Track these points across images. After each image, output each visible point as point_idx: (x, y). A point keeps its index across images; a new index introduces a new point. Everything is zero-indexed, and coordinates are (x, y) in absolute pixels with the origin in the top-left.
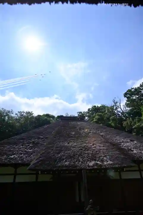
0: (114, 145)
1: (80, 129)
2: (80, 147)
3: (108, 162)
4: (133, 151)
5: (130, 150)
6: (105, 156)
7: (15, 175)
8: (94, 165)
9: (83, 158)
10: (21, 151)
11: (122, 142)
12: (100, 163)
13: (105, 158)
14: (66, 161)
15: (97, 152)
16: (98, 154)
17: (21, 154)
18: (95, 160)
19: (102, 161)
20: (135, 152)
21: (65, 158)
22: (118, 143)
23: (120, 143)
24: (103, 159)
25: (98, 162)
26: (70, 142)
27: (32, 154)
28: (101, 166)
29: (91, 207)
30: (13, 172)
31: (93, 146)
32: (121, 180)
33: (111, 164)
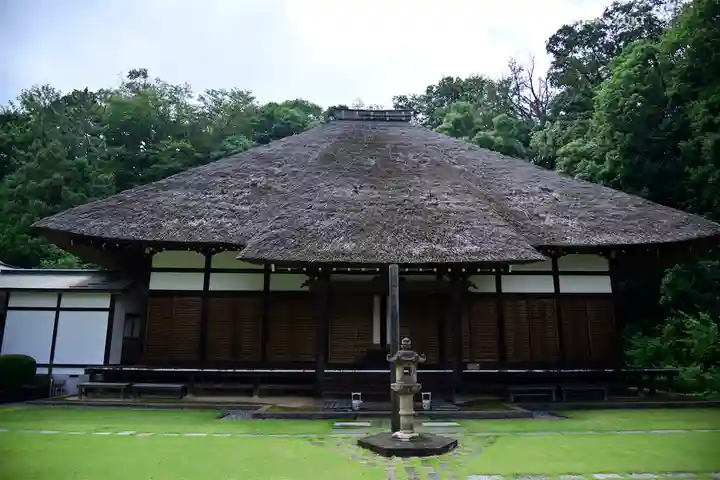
1: (395, 150)
2: (390, 203)
3: (465, 248)
4: (544, 219)
5: (537, 215)
6: (461, 231)
7: (208, 271)
8: (424, 253)
10: (220, 209)
11: (516, 194)
12: (443, 249)
13: (458, 236)
14: (346, 240)
17: (220, 217)
18: (431, 240)
19: (451, 243)
20: (549, 222)
21: (344, 233)
22: (506, 195)
23: (511, 194)
24: (452, 240)
25: (438, 247)
26: (361, 187)
27: (250, 217)
28: (444, 256)
29: (405, 355)
30: (203, 266)
31: (428, 202)
32: (499, 296)
33: (474, 254)
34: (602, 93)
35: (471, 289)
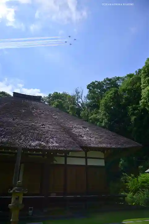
0: (65, 129)
1: (33, 108)
2: (27, 125)
3: (53, 144)
4: (83, 137)
5: (81, 136)
6: (52, 138)
8: (36, 145)
9: (26, 136)
11: (74, 128)
13: (51, 139)
14: (4, 137)
15: (44, 132)
16: (45, 134)
18: (40, 140)
19: (48, 142)
20: (85, 138)
21: (4, 134)
22: (71, 128)
24: (48, 141)
25: (43, 143)
26: (16, 119)
28: (44, 147)
31: (42, 126)
32: (66, 166)
33: (56, 147)
34: (102, 102)
35: (55, 162)
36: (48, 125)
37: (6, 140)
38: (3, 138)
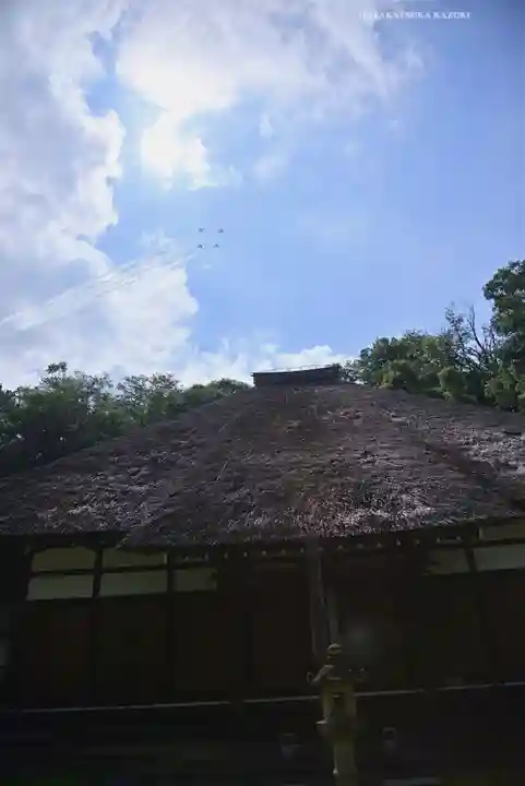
0: (444, 452)
2: (315, 465)
3: (416, 510)
4: (516, 468)
5: (506, 465)
6: (406, 490)
7: (97, 572)
8: (360, 523)
10: (110, 491)
11: (474, 443)
12: (385, 515)
13: (404, 496)
14: (258, 514)
15: (375, 476)
16: (380, 483)
17: (108, 500)
18: (368, 506)
19: (394, 507)
22: (461, 444)
23: (467, 444)
24: (396, 502)
25: (379, 512)
27: (144, 498)
28: (387, 523)
30: (91, 566)
31: (363, 460)
32: (475, 576)
33: (428, 517)
35: (435, 570)
36: (384, 452)
37: (267, 520)
38: (254, 517)
